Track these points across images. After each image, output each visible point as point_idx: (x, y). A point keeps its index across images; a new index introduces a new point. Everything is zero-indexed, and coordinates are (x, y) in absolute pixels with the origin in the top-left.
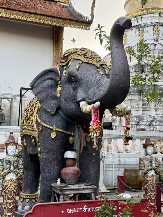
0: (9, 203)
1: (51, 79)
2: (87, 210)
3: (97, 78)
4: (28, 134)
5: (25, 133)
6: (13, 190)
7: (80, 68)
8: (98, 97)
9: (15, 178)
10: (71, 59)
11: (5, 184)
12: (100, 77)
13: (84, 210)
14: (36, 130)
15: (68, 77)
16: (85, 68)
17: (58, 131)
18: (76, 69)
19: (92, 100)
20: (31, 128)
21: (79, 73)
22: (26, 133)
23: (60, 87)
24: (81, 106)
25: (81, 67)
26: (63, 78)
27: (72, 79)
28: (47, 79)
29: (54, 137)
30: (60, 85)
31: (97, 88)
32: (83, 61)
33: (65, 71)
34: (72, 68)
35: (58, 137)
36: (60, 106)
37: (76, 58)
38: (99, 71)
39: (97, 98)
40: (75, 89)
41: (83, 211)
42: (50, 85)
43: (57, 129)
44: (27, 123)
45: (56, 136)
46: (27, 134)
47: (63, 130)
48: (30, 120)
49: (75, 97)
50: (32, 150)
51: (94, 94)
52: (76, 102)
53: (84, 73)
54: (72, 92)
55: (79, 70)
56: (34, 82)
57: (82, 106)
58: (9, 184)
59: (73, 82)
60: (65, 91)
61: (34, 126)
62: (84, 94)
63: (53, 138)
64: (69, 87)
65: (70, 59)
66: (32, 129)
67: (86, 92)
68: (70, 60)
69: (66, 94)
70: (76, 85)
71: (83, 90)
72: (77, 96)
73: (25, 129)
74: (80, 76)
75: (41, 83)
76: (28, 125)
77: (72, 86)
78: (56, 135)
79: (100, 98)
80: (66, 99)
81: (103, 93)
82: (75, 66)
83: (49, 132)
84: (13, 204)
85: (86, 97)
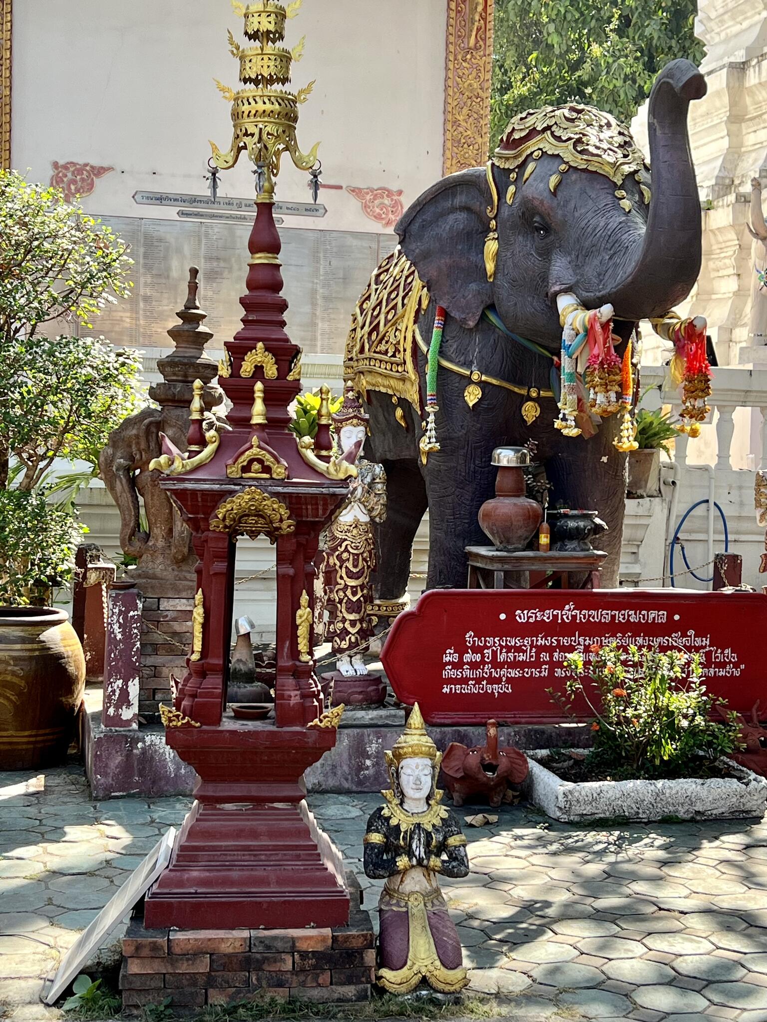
0: (352, 587)
1: (467, 209)
2: (574, 617)
3: (613, 225)
4: (383, 390)
5: (369, 388)
6: (361, 551)
7: (561, 188)
8: (611, 286)
9: (364, 518)
10: (532, 153)
11: (339, 535)
12: (620, 223)
13: (565, 617)
14: (413, 377)
15: (523, 213)
16: (577, 187)
17: (485, 382)
18: (547, 191)
19: (592, 294)
20: (391, 370)
21: (559, 204)
22: (374, 385)
23: (497, 239)
24: (560, 312)
25: (564, 182)
26: (505, 212)
27: (536, 222)
28: (453, 210)
29: (474, 402)
30: (495, 230)
31: (610, 258)
32: (572, 164)
33: (512, 189)
34: (535, 184)
35: (486, 403)
36: (496, 302)
37: (550, 152)
38: (621, 199)
39: (607, 291)
40: (546, 254)
41: (562, 619)
42: (463, 229)
43: (484, 378)
44: (380, 353)
45: (480, 400)
46: (377, 389)
47: (503, 378)
48: (387, 342)
49: (544, 278)
50: (392, 446)
51: (599, 275)
52: (547, 294)
53: (573, 205)
54: (535, 261)
55: (559, 194)
56: (408, 220)
57: (564, 309)
58: (349, 535)
59: (538, 229)
60: (513, 254)
61: (405, 363)
62: (571, 271)
63: (471, 405)
64: (523, 245)
65: (529, 152)
66: (398, 374)
67: (577, 267)
68: (528, 156)
69: (515, 266)
70: (548, 240)
71: (569, 259)
72: (551, 277)
73: (370, 372)
74: (560, 212)
75: (431, 223)
76: (381, 361)
77: (534, 241)
78: (480, 396)
79: (614, 290)
80: (513, 282)
81: (625, 276)
82: (545, 179)
83: (457, 385)
84: (362, 591)
85: (577, 282)
